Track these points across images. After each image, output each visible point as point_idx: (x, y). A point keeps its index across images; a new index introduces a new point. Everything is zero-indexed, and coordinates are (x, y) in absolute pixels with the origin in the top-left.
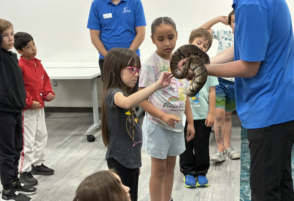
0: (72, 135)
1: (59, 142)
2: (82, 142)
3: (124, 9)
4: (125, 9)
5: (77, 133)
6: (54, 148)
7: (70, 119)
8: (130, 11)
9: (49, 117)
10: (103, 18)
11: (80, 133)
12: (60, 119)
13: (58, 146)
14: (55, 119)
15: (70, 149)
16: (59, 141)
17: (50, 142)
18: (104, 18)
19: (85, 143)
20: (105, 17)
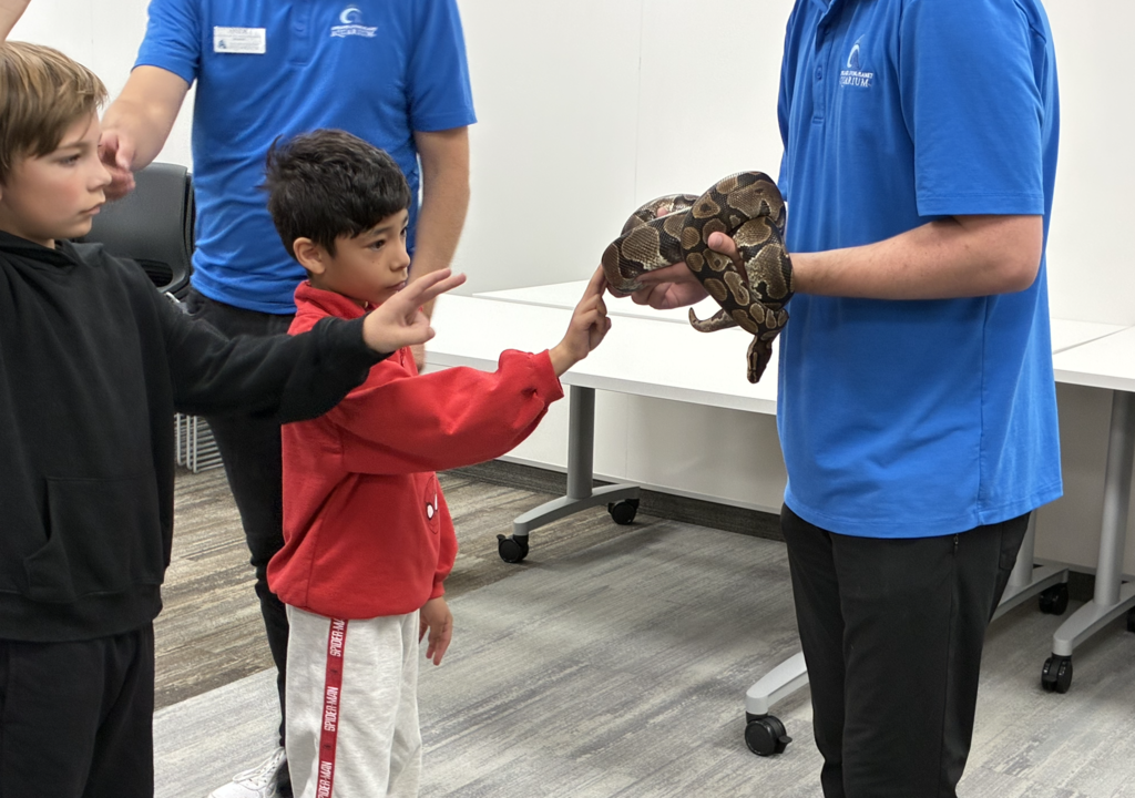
0: (692, 682)
1: (609, 716)
2: (717, 745)
3: (343, 17)
4: (349, 18)
5: (726, 674)
6: (559, 753)
7: (737, 577)
8: (370, 32)
9: (653, 547)
10: (211, 45)
11: (740, 676)
12: (694, 571)
13: (587, 740)
14: (669, 566)
15: (633, 780)
16: (608, 711)
17: (564, 707)
18: (218, 49)
19: (728, 752)
20: (222, 44)
